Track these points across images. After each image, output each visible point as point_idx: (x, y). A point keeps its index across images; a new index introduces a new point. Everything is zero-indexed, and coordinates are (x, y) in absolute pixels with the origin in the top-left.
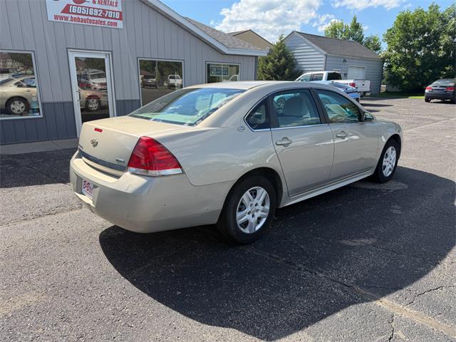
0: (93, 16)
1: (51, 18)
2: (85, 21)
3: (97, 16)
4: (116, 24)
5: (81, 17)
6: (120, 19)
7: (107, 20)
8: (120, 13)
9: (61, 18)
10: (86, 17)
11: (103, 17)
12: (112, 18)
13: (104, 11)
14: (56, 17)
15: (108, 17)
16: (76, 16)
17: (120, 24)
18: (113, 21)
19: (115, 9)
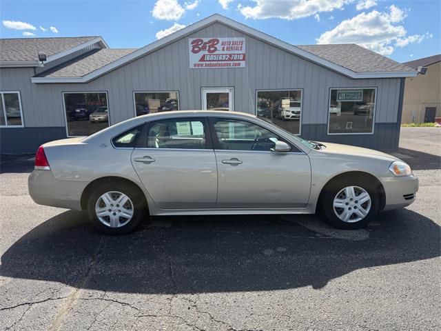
0: (222, 60)
1: (192, 66)
2: (215, 65)
3: (225, 60)
4: (239, 64)
5: (212, 63)
6: (244, 59)
7: (232, 62)
8: (244, 55)
9: (199, 65)
10: (216, 62)
11: (230, 60)
12: (237, 60)
13: (230, 55)
14: (195, 65)
15: (233, 60)
16: (209, 63)
17: (243, 64)
18: (237, 62)
19: (240, 52)
